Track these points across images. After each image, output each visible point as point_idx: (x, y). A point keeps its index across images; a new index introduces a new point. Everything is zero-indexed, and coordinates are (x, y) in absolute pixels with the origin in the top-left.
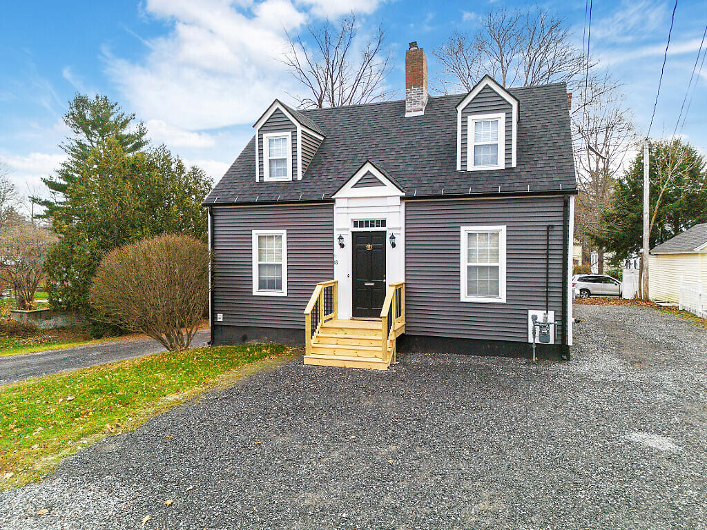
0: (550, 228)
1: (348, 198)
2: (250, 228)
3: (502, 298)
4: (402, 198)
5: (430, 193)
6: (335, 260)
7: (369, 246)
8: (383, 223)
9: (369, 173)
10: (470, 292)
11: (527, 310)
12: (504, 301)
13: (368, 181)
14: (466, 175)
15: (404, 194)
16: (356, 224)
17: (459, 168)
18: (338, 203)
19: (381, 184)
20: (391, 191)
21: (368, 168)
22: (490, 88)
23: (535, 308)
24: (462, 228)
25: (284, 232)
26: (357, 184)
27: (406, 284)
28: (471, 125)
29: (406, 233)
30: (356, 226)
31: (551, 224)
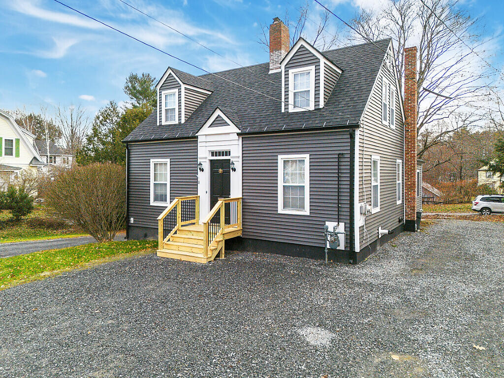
0: (340, 156)
1: (206, 135)
2: (149, 158)
3: (307, 212)
4: (238, 134)
5: (257, 130)
6: (198, 180)
7: (221, 171)
9: (219, 116)
10: (285, 207)
11: (325, 222)
12: (308, 214)
13: (219, 122)
14: (288, 115)
15: (240, 131)
16: (213, 153)
17: (283, 111)
18: (201, 139)
19: (226, 124)
20: (233, 129)
21: (218, 112)
22: (304, 47)
23: (331, 220)
24: (279, 156)
25: (168, 160)
26: (211, 125)
27: (243, 199)
28: (291, 77)
29: (243, 160)
30: (213, 155)
31: (341, 152)
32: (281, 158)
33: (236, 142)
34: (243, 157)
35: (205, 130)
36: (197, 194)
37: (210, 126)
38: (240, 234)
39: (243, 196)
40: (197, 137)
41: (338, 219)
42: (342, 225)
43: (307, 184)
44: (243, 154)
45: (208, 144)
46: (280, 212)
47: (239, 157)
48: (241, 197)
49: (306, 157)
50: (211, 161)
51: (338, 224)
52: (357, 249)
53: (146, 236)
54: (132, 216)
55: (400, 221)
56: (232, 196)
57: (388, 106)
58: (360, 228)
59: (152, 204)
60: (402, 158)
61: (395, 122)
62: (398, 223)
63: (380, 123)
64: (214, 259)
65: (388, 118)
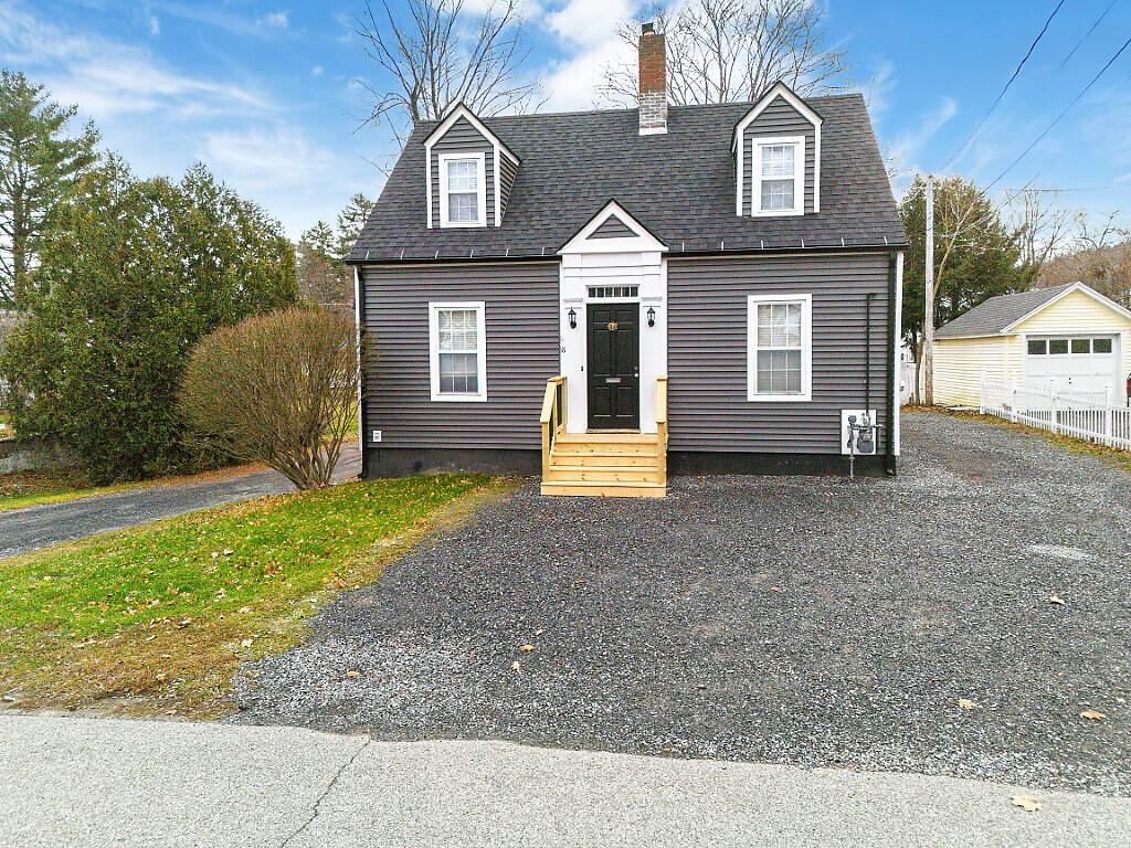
0: (870, 297)
1: (583, 254)
3: (806, 395)
4: (664, 255)
5: (704, 247)
6: (562, 345)
7: (612, 326)
8: (634, 291)
9: (613, 217)
10: (760, 388)
11: (840, 410)
12: (809, 399)
13: (613, 229)
14: (750, 222)
15: (666, 249)
16: (592, 292)
17: (739, 212)
18: (567, 261)
19: (630, 233)
20: (646, 244)
21: (613, 209)
22: (783, 99)
23: (851, 406)
24: (749, 297)
25: (481, 305)
26: (594, 234)
27: (669, 378)
28: (757, 151)
29: (669, 305)
30: (592, 295)
31: (872, 291)
32: (754, 301)
33: (655, 270)
34: (669, 299)
35: (580, 243)
36: (559, 374)
37: (592, 237)
39: (669, 373)
40: (560, 258)
41: (868, 403)
42: (873, 413)
43: (806, 347)
44: (668, 292)
45: (585, 273)
46: (751, 398)
47: (660, 299)
49: (803, 298)
50: (589, 306)
51: (868, 412)
53: (418, 467)
54: (377, 427)
59: (434, 398)
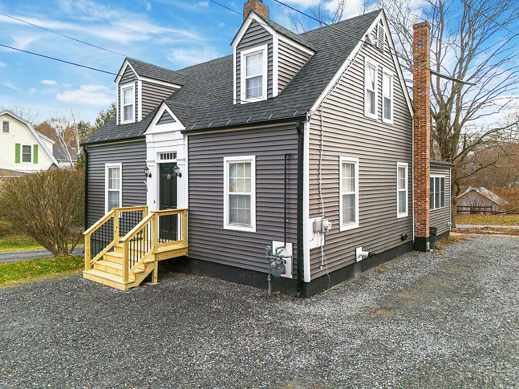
0: (288, 157)
1: (154, 134)
2: (103, 163)
3: (253, 228)
4: (182, 132)
5: (202, 126)
6: (147, 188)
7: (169, 176)
8: (175, 155)
9: (165, 111)
10: (231, 220)
11: (271, 241)
13: (165, 119)
14: (240, 107)
15: (185, 128)
16: (161, 156)
17: (235, 102)
18: (148, 139)
19: (172, 120)
20: (178, 126)
21: (165, 107)
22: (256, 22)
23: (278, 239)
24: (224, 158)
25: (120, 164)
26: (159, 122)
27: (189, 210)
28: (243, 60)
29: (189, 164)
30: (162, 159)
31: (288, 152)
32: (227, 160)
33: (181, 142)
34: (189, 160)
35: (154, 128)
36: (146, 204)
37: (158, 124)
38: (184, 253)
39: (189, 206)
40: (144, 137)
41: (285, 237)
42: (289, 246)
43: (253, 194)
44: (189, 156)
45: (156, 145)
46: (225, 227)
47: (184, 160)
48: (187, 208)
49: (252, 158)
50: (161, 165)
51: (285, 244)
52: (307, 278)
55: (403, 239)
56: (179, 207)
57: (377, 95)
58: (311, 250)
60: (409, 160)
61: (392, 115)
62: (400, 240)
63: (362, 116)
64: (141, 285)
65: (377, 109)
